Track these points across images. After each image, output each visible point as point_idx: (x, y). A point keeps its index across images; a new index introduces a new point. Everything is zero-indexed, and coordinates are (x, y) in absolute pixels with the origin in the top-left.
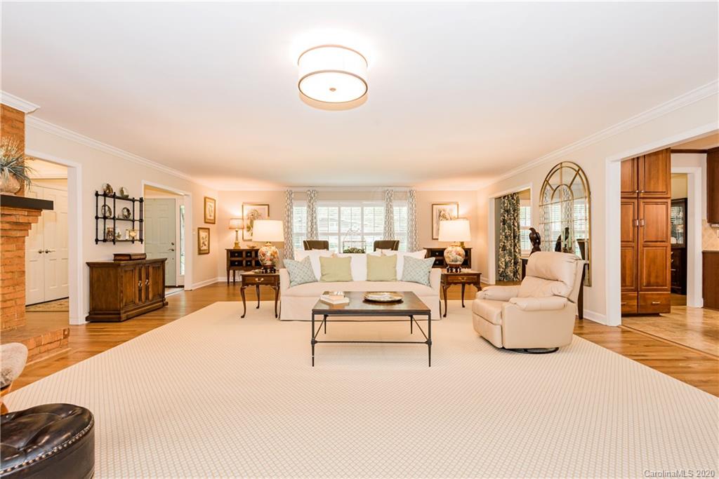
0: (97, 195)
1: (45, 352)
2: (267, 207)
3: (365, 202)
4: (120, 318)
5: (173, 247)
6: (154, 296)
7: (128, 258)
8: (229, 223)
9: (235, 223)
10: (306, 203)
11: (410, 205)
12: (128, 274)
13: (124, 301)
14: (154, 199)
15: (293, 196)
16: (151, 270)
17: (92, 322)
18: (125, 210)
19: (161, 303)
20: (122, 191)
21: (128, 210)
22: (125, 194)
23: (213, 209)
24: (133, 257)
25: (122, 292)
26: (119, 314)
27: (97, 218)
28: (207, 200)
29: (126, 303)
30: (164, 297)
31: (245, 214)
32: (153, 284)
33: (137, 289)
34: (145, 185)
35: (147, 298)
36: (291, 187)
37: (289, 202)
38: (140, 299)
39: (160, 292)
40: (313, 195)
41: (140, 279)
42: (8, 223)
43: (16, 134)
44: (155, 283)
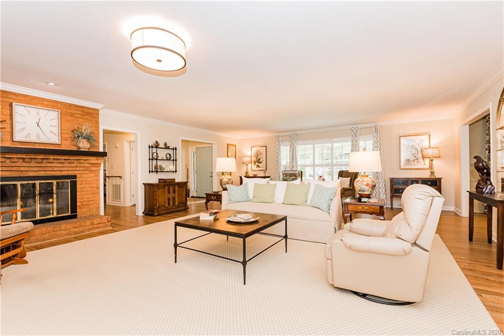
0: (149, 147)
1: (97, 228)
2: (265, 148)
3: (334, 140)
4: (154, 214)
5: (211, 175)
6: (179, 203)
7: (163, 181)
8: (242, 159)
9: (247, 159)
10: (289, 143)
11: (376, 139)
12: (160, 190)
13: (158, 205)
14: (204, 147)
15: (280, 139)
16: (177, 188)
17: (146, 215)
18: (168, 155)
19: (184, 208)
20: (165, 144)
21: (170, 155)
22: (168, 145)
23: (234, 151)
24: (166, 181)
25: (156, 200)
26: (154, 212)
27: (150, 159)
28: (229, 146)
29: (159, 206)
30: (186, 204)
31: (253, 153)
32: (178, 196)
33: (167, 198)
34: (183, 141)
35: (174, 203)
36: (279, 132)
37: (277, 143)
38: (169, 204)
39: (184, 201)
40: (293, 137)
41: (169, 193)
42: (88, 163)
43: (95, 121)
44: (180, 195)
